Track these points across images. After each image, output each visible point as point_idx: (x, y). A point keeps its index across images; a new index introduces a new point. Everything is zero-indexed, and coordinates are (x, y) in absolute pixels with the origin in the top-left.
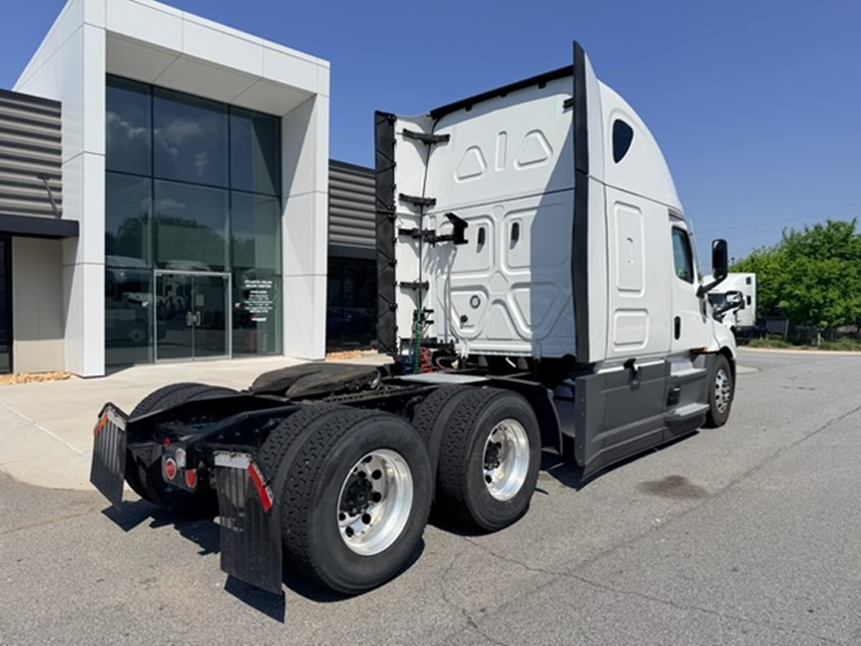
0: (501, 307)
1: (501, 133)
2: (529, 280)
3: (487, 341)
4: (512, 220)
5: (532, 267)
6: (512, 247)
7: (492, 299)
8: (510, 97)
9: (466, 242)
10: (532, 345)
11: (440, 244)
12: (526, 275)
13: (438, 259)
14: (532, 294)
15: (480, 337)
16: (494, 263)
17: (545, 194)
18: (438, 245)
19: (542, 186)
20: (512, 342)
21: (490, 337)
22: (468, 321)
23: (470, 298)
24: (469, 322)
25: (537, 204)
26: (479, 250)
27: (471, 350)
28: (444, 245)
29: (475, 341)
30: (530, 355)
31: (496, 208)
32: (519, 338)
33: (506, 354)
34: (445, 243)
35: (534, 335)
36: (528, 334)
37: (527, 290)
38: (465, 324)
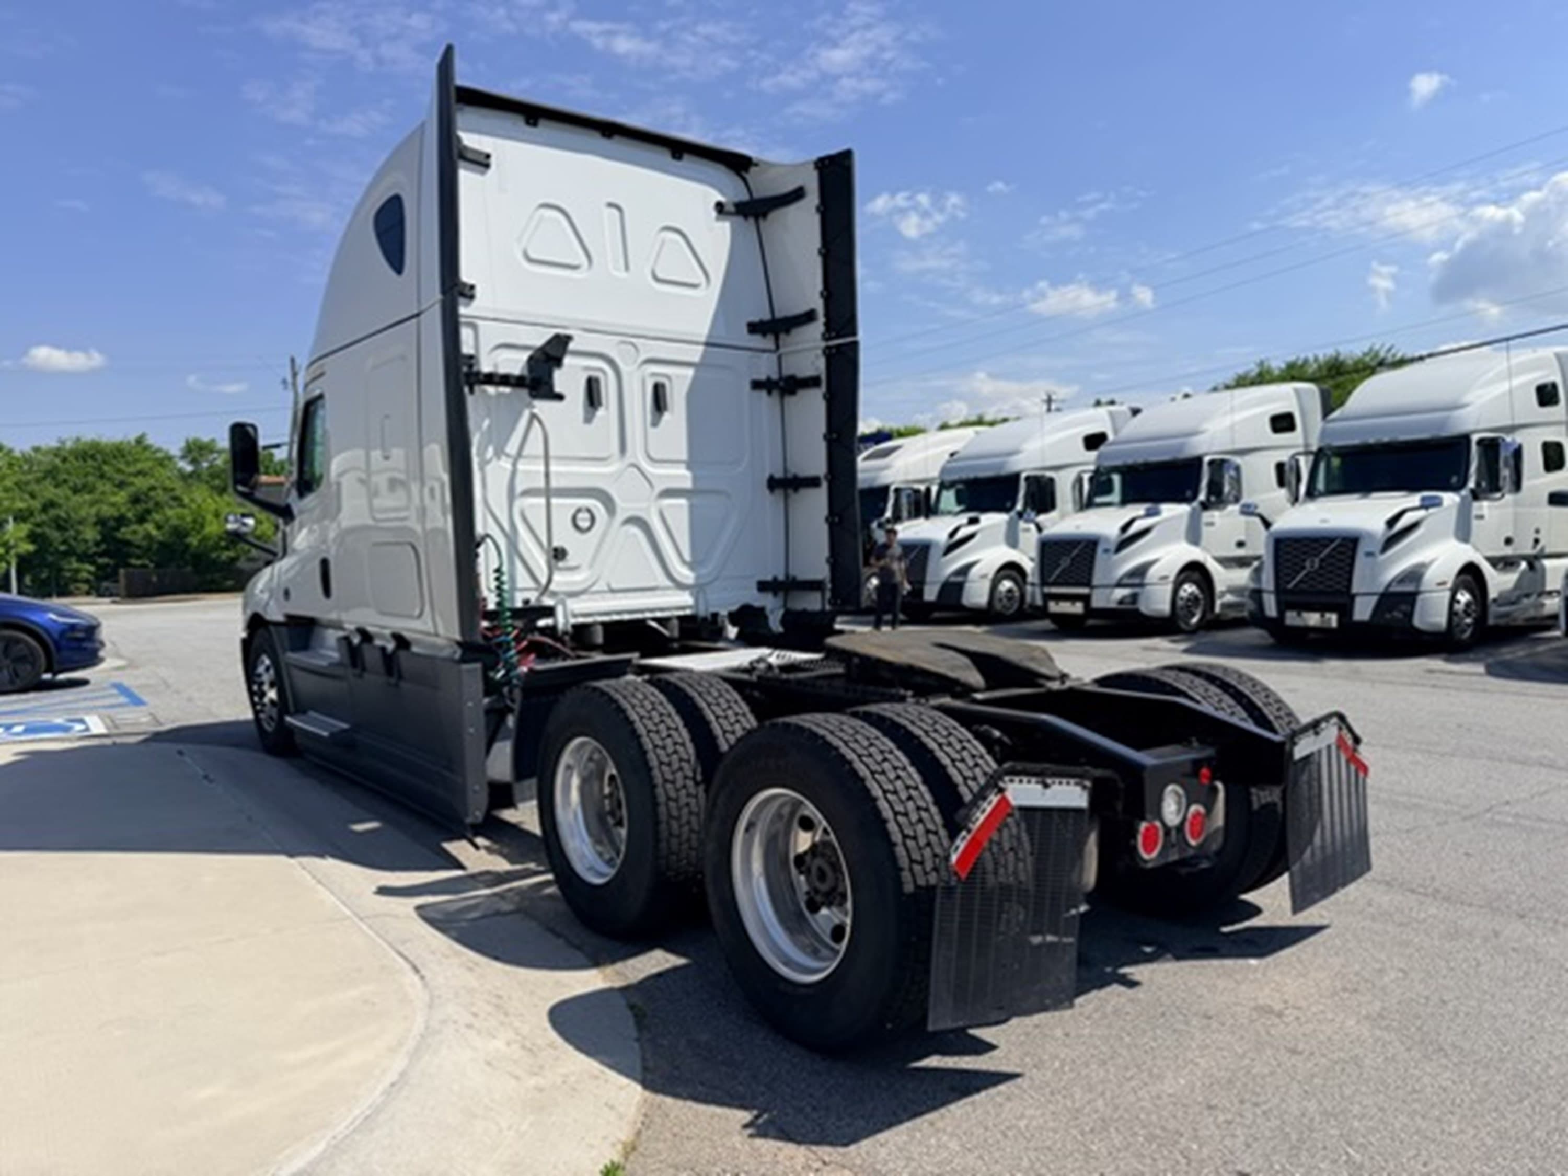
0: (634, 530)
1: (611, 205)
2: (688, 484)
3: (609, 595)
4: (654, 374)
5: (690, 465)
6: (655, 424)
7: (620, 516)
8: (617, 144)
9: (560, 397)
10: (692, 594)
11: (491, 389)
12: (683, 477)
13: (486, 423)
14: (692, 508)
15: (595, 588)
16: (623, 448)
17: (707, 344)
18: (485, 392)
19: (702, 330)
20: (658, 592)
21: (614, 586)
22: (569, 557)
23: (572, 511)
24: (571, 560)
25: (696, 359)
26: (588, 419)
27: (575, 616)
28: (500, 395)
29: (584, 597)
30: (688, 612)
31: (623, 346)
32: (668, 583)
33: (648, 615)
34: (506, 390)
35: (697, 578)
36: (687, 577)
37: (683, 502)
38: (561, 564)
